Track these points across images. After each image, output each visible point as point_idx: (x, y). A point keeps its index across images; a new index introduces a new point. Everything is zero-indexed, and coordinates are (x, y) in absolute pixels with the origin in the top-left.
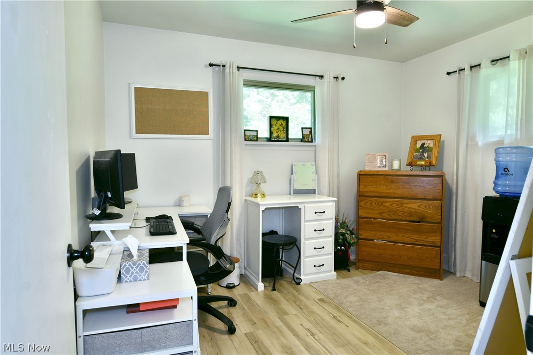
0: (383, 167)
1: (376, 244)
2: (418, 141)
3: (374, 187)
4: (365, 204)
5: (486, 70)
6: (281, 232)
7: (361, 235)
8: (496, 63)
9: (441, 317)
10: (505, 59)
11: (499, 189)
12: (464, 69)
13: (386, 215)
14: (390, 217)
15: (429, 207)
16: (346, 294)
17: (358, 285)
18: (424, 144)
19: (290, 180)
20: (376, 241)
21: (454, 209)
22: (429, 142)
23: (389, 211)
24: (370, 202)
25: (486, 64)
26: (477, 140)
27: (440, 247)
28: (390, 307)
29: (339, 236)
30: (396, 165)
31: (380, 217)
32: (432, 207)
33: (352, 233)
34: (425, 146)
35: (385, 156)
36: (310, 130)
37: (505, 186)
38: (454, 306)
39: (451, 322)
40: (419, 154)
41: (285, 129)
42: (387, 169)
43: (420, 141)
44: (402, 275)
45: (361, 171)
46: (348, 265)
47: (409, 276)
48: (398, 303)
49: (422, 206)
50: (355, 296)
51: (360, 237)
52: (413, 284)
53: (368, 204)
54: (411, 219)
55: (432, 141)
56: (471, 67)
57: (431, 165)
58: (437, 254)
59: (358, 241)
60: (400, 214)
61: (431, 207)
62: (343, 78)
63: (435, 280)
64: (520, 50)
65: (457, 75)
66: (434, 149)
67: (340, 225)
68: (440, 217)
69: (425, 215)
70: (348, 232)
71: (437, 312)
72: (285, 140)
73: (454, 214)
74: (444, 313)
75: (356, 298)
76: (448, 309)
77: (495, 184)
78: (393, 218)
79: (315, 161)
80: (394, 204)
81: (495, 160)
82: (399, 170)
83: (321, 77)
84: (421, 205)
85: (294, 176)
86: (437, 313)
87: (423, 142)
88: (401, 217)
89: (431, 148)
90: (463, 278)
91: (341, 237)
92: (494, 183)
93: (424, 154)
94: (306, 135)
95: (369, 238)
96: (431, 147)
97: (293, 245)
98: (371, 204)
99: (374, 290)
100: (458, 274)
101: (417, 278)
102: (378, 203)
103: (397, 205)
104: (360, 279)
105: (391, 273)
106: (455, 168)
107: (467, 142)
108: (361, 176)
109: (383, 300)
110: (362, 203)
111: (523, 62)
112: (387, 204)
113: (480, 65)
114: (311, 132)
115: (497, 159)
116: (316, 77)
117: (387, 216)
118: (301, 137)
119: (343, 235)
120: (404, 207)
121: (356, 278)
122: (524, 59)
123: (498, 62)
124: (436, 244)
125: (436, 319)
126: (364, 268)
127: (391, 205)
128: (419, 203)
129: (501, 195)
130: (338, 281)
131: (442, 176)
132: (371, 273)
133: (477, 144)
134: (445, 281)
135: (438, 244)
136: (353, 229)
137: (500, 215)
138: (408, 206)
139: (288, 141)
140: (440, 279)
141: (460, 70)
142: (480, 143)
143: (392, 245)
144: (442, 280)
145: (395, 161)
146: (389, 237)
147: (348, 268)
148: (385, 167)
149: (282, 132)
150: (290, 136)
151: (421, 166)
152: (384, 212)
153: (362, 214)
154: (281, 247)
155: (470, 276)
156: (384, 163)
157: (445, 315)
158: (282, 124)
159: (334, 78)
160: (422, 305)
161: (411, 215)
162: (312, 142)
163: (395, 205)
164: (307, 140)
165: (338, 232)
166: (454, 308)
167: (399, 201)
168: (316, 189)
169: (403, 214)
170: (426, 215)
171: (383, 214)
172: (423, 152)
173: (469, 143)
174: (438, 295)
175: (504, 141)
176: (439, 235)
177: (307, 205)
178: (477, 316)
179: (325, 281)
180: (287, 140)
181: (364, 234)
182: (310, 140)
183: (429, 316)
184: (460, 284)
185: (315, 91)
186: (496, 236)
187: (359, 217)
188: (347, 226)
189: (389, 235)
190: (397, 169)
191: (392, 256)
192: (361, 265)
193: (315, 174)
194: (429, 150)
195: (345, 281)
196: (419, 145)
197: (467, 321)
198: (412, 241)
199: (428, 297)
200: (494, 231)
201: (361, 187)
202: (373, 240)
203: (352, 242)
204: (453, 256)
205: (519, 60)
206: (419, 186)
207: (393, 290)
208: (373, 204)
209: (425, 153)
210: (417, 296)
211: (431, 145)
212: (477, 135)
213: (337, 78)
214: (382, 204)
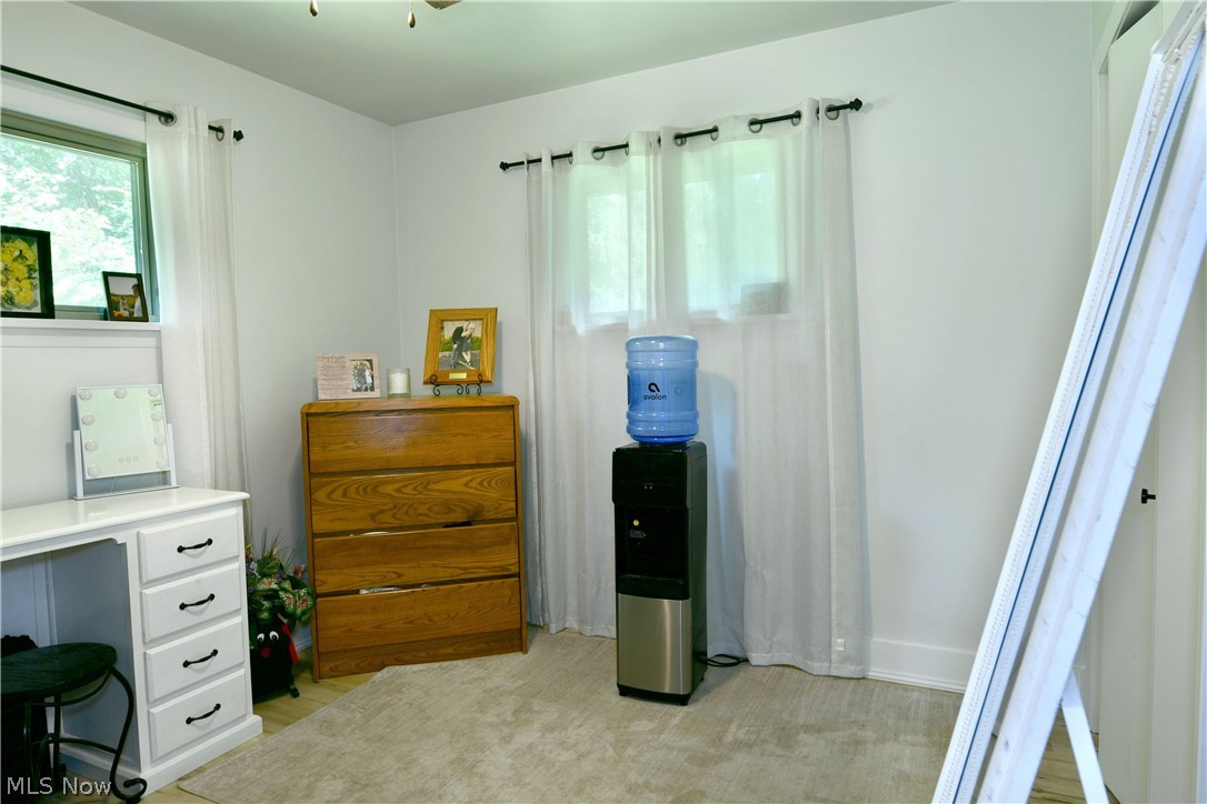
0: (366, 389)
1: (365, 600)
2: (445, 323)
3: (349, 448)
4: (328, 496)
5: (584, 169)
6: (43, 640)
7: (324, 583)
8: (603, 157)
9: (563, 759)
10: (618, 150)
11: (640, 429)
12: (540, 160)
13: (386, 518)
14: (396, 523)
15: (489, 484)
16: (306, 781)
17: (333, 735)
18: (459, 331)
19: (70, 448)
20: (364, 592)
21: (535, 480)
22: (472, 325)
23: (395, 507)
24: (343, 487)
25: (582, 154)
26: (574, 322)
27: (518, 575)
28: (437, 776)
29: (258, 603)
30: (399, 384)
31: (372, 525)
32: (496, 483)
33: (296, 584)
34: (463, 335)
35: (370, 361)
36: (134, 281)
37: (650, 422)
38: (575, 715)
39: (588, 766)
40: (452, 353)
41: (37, 275)
42: (376, 393)
43: (450, 323)
44: (436, 665)
45: (310, 405)
46: (291, 680)
47: (455, 662)
48: (454, 756)
49: (474, 484)
50: (335, 777)
51: (320, 590)
52: (470, 682)
53: (338, 494)
54: (452, 518)
55: (480, 322)
56: (553, 158)
57: (482, 381)
58: (513, 594)
59: (315, 604)
60: (423, 509)
61: (493, 483)
62: (238, 136)
63: (512, 655)
64: (648, 133)
65: (522, 171)
66: (485, 343)
67: (260, 566)
68: (513, 505)
69: (482, 506)
70: (287, 585)
71: (549, 747)
72: (38, 310)
73: (536, 491)
74: (562, 744)
75: (339, 785)
76: (566, 729)
77: (632, 420)
78: (408, 524)
79: (161, 380)
80: (406, 486)
81: (628, 366)
82: (407, 396)
83: (168, 117)
84: (471, 481)
85: (87, 434)
86: (551, 751)
87: (458, 324)
88: (426, 518)
89: (479, 341)
90: (562, 633)
91: (266, 604)
92: (629, 416)
93: (464, 354)
94: (123, 297)
95: (344, 588)
96: (478, 339)
97: (102, 678)
98: (345, 494)
99: (382, 737)
100: (553, 628)
101: (474, 661)
102: (365, 490)
103: (415, 489)
104: (334, 711)
105: (408, 667)
106: (531, 385)
107: (554, 328)
108: (310, 419)
109: (414, 760)
110: (320, 496)
111: (655, 161)
112: (390, 489)
113: (570, 155)
114: (139, 288)
115: (634, 365)
116: (149, 115)
117: (392, 520)
118: (104, 304)
119: (272, 595)
120: (430, 490)
121: (322, 713)
122: (655, 154)
123: (606, 153)
124: (509, 570)
125: (553, 771)
126: (337, 673)
127: (398, 490)
128: (467, 475)
129: (642, 443)
130: (271, 740)
131: (513, 406)
132: (359, 683)
133: (573, 331)
134: (535, 651)
135: (514, 569)
136: (296, 572)
137: (649, 487)
138: (440, 486)
139: (53, 317)
140: (521, 650)
141: (529, 162)
142: (581, 328)
143: (407, 594)
144: (525, 652)
145: (395, 372)
146: (399, 575)
147: (292, 687)
148: (372, 389)
149: (26, 284)
150: (57, 302)
151: (458, 383)
152: (382, 512)
153: (320, 524)
154: (51, 700)
155: (575, 626)
156: (369, 380)
157: (568, 750)
158: (21, 256)
159: (211, 128)
160: (507, 740)
161: (449, 510)
162: (145, 319)
163: (408, 490)
164: (126, 314)
165: (255, 591)
166: (577, 722)
167: (419, 477)
168: (172, 469)
169: (430, 509)
170: (484, 504)
171: (380, 518)
172: (460, 350)
173: (558, 328)
174: (533, 697)
175: (627, 324)
176: (513, 547)
177: (145, 531)
178: (626, 727)
179: (228, 754)
180: (49, 310)
181: (329, 580)
182: (138, 313)
183: (536, 767)
184: (565, 651)
185: (144, 161)
186: (640, 535)
187: (314, 535)
188: (281, 567)
189: (398, 570)
190: (402, 395)
191: (411, 622)
192: (326, 667)
193: (162, 423)
194: (474, 344)
195: (294, 734)
196: (448, 333)
197: (614, 748)
198: (456, 574)
199: (516, 711)
200: (636, 523)
201: (314, 449)
202: (357, 592)
203: (299, 611)
204: (539, 589)
205: (647, 154)
206: (463, 435)
207: (429, 718)
208: (352, 493)
209: (466, 351)
210: (491, 718)
211: (478, 334)
212: (573, 312)
213: (220, 130)
214: (375, 490)
